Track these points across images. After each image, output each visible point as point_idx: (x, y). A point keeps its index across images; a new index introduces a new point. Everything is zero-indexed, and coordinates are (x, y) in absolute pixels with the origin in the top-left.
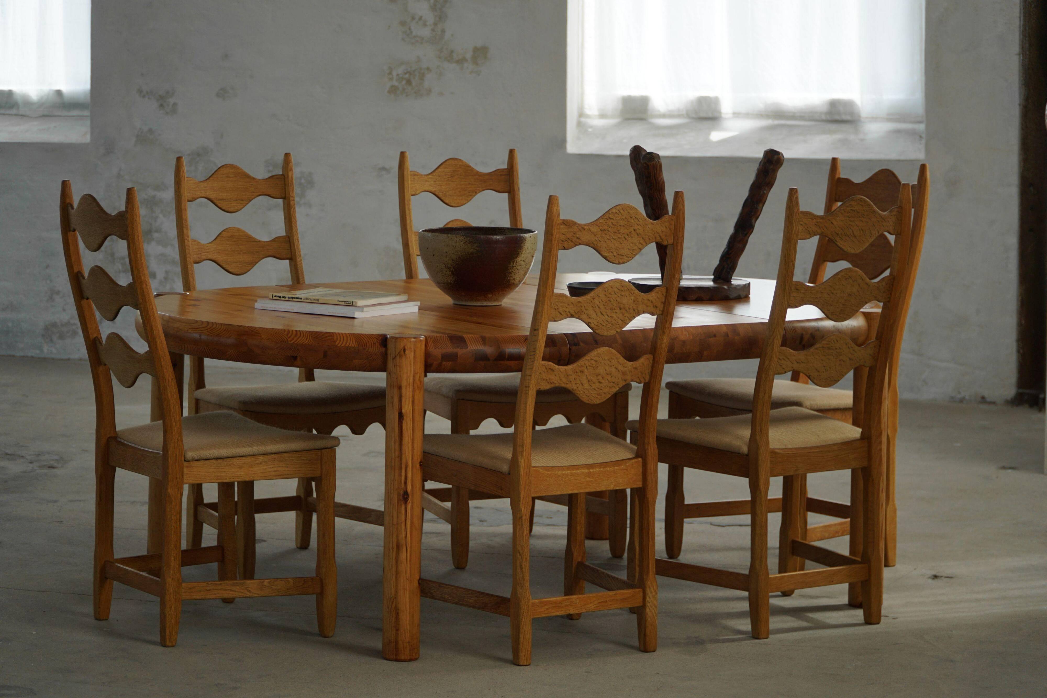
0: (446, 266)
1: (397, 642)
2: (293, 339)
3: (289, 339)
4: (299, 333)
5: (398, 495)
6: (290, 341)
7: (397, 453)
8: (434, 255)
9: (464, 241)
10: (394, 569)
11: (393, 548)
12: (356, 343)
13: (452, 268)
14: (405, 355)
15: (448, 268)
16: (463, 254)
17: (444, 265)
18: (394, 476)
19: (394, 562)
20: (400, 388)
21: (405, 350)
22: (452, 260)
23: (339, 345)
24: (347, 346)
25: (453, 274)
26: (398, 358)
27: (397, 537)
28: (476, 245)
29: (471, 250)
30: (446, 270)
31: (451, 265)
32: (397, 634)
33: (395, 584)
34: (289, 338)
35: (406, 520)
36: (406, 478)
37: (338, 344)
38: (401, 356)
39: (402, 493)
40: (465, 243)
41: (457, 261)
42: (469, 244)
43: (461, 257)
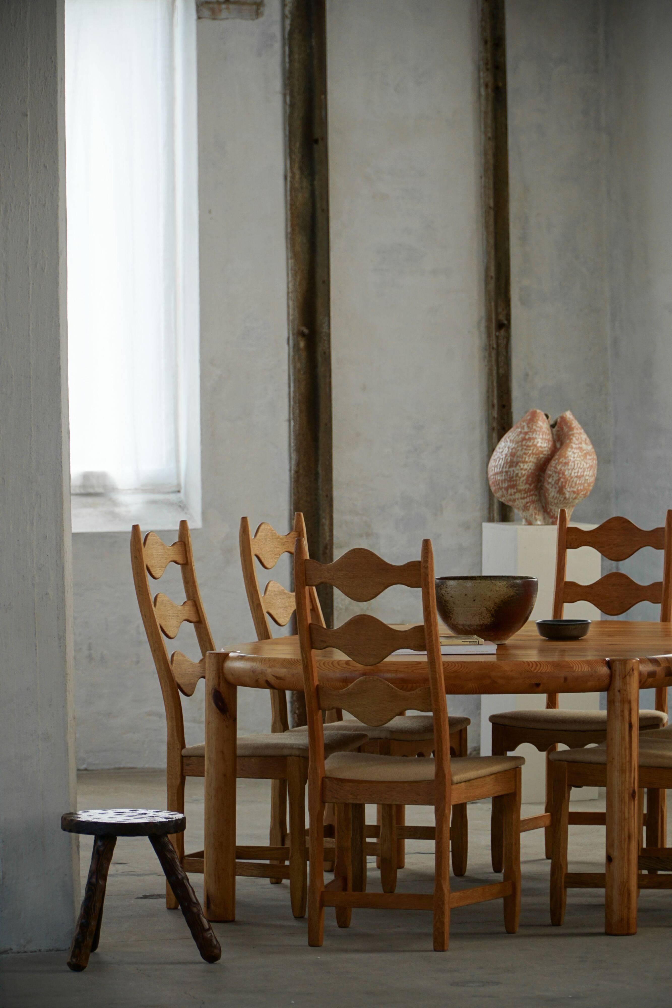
0: (487, 609)
1: (628, 919)
2: (535, 669)
3: (533, 669)
4: (538, 664)
5: (629, 794)
6: (534, 670)
7: (628, 758)
8: (474, 600)
9: (506, 586)
10: (626, 858)
11: (625, 840)
12: (589, 668)
13: (493, 611)
14: (633, 674)
15: (489, 611)
16: (505, 597)
17: (485, 609)
18: (625, 778)
19: (626, 852)
20: (630, 702)
21: (633, 671)
22: (495, 603)
23: (576, 671)
24: (583, 670)
25: (492, 616)
26: (628, 677)
27: (629, 829)
28: (516, 589)
29: (512, 594)
30: (487, 613)
31: (493, 608)
32: (629, 912)
33: (627, 870)
34: (532, 667)
35: (634, 814)
36: (634, 779)
37: (576, 669)
38: (630, 676)
39: (631, 792)
40: (507, 587)
41: (499, 604)
42: (511, 588)
43: (503, 600)
